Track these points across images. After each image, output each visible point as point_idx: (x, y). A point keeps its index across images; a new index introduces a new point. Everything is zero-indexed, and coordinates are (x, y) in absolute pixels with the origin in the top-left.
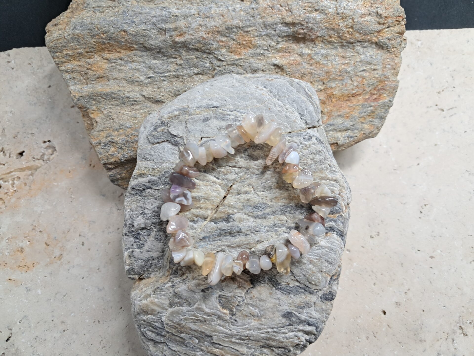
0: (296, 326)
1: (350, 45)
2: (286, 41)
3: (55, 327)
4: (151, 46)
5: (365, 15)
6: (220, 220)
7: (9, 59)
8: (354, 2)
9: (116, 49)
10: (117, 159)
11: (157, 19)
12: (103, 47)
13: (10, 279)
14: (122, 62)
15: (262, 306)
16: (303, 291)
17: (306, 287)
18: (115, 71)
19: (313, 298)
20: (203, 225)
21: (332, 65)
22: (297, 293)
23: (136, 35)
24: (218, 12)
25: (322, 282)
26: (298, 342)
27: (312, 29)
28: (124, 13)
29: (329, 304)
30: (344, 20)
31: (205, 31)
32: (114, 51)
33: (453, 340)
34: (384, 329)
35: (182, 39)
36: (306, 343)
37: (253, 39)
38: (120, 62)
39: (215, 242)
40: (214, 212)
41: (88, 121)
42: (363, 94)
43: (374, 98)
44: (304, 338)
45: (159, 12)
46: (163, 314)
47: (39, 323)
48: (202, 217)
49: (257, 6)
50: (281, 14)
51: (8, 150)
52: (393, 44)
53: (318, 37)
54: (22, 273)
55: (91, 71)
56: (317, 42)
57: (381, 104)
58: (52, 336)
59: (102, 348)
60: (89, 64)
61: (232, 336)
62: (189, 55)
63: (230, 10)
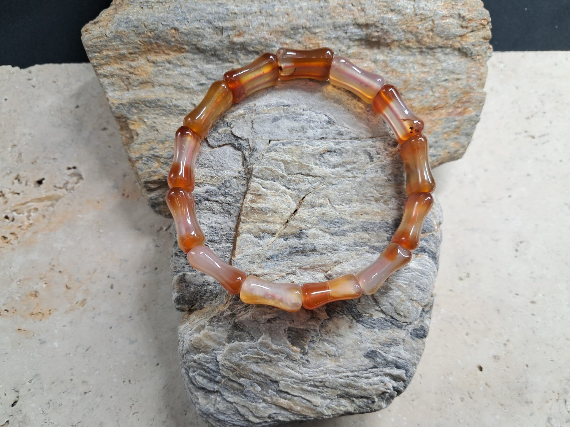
0: (381, 369)
1: (430, 52)
2: (358, 46)
3: (74, 388)
4: (205, 48)
5: (446, 17)
6: (291, 236)
7: (30, 76)
8: (433, 3)
9: (164, 50)
10: (160, 177)
11: (213, 16)
12: (150, 47)
13: (19, 330)
14: (171, 66)
15: (340, 343)
16: (390, 324)
17: (393, 319)
18: (161, 76)
19: (401, 334)
20: (270, 242)
21: (410, 74)
22: (383, 327)
23: (189, 34)
24: (282, 10)
25: (413, 313)
26: (384, 390)
27: (387, 31)
28: (176, 9)
29: (420, 342)
30: (423, 22)
31: (267, 31)
32: (162, 52)
33: (566, 402)
34: (481, 389)
35: (240, 40)
36: (393, 393)
37: (320, 42)
38: (168, 65)
39: (285, 262)
40: (283, 227)
41: (126, 134)
42: (447, 107)
43: (458, 112)
44: (391, 384)
45: (215, 9)
46: (219, 352)
47: (54, 383)
48: (269, 232)
49: (326, 4)
50: (353, 15)
51: (24, 177)
52: (478, 51)
53: (393, 41)
54: (35, 322)
55: (134, 76)
56: (393, 47)
57: (466, 118)
58: (70, 400)
59: (133, 414)
60: (131, 67)
61: (304, 381)
62: (247, 59)
63: (297, 9)
